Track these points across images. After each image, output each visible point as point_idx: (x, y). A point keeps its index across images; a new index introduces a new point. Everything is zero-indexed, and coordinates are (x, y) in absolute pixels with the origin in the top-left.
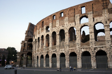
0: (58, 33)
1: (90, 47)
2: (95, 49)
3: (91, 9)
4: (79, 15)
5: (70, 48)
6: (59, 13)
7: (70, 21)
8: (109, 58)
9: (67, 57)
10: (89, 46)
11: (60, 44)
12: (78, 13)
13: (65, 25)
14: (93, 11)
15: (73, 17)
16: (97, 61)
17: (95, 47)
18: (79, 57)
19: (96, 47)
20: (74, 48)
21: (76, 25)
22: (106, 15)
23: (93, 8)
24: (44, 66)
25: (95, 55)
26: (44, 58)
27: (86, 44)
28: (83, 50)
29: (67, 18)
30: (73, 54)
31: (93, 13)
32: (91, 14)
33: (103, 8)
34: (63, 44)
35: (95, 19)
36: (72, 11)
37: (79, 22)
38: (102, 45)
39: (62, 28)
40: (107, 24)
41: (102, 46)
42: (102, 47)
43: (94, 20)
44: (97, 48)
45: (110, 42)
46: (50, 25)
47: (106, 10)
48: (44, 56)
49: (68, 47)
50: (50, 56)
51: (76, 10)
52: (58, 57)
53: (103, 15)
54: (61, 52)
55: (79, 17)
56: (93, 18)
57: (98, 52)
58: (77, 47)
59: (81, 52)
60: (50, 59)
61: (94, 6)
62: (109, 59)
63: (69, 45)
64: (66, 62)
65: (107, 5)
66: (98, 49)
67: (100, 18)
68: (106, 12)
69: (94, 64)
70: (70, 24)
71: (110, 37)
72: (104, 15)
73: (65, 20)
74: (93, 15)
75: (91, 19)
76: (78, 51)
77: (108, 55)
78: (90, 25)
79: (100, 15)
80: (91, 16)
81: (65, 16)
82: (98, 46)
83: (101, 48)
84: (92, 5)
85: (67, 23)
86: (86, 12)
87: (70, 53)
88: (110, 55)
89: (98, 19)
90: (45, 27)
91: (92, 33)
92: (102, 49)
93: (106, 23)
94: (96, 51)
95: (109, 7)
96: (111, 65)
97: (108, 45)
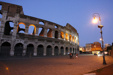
2: (2, 40)
3: (7, 9)
8: (12, 48)
14: (8, 11)
17: (2, 39)
19: (3, 39)
22: (17, 18)
23: (9, 9)
25: (1, 45)
31: (8, 13)
32: (5, 12)
33: (16, 12)
35: (8, 18)
40: (16, 24)
41: (8, 39)
42: (9, 40)
43: (7, 18)
44: (4, 40)
45: (15, 37)
47: (18, 15)
53: (15, 17)
56: (7, 17)
57: (4, 43)
61: (10, 8)
62: (12, 49)
65: (20, 11)
66: (5, 41)
67: (13, 18)
68: (17, 16)
71: (16, 34)
72: (16, 17)
74: (7, 14)
75: (5, 16)
77: (12, 46)
78: (3, 21)
79: (13, 16)
80: (5, 14)
82: (5, 39)
83: (7, 40)
84: (9, 6)
86: (2, 9)
88: (13, 46)
89: (10, 18)
91: (2, 28)
92: (8, 41)
93: (16, 23)
94: (3, 42)
95: (21, 13)
96: (12, 53)
97: (13, 39)
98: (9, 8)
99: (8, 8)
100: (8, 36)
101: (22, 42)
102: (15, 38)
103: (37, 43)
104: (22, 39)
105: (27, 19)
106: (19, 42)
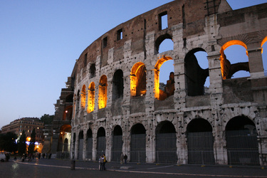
0: (110, 79)
1: (175, 110)
2: (186, 115)
3: (180, 18)
4: (153, 33)
5: (133, 115)
7: (135, 50)
8: (216, 138)
9: (126, 135)
10: (173, 107)
11: (113, 105)
12: (152, 30)
13: (125, 60)
14: (184, 22)
15: (142, 40)
16: (189, 145)
17: (185, 110)
18: (151, 134)
19: (188, 110)
20: (140, 114)
21: (148, 58)
22: (212, 30)
23: (184, 14)
24: (84, 156)
25: (185, 130)
26: (85, 137)
27: (167, 104)
28: (159, 119)
29: (129, 42)
30: (138, 129)
31: (184, 27)
32: (178, 29)
33: (206, 13)
34: (119, 104)
35: (188, 41)
36: (140, 26)
37: (152, 51)
38: (202, 105)
39: (118, 66)
40: (214, 53)
41: (201, 108)
42: (203, 111)
43: (185, 44)
44: (190, 112)
45: (220, 96)
46: (98, 62)
47: (213, 19)
48: (85, 133)
49: (128, 112)
50: (95, 131)
51: (148, 23)
52: (108, 135)
53: (206, 29)
54: (115, 123)
55: (152, 40)
56: (185, 40)
58: (147, 110)
59: (155, 124)
60: (94, 139)
61: (187, 10)
62: (217, 141)
63: (130, 107)
64: (124, 148)
65: (215, 6)
66: (193, 116)
67: (200, 37)
68: (212, 24)
70: (135, 56)
71: (220, 86)
72: (209, 31)
73: (125, 47)
74: (184, 33)
75: (179, 42)
76: (149, 122)
77: (215, 130)
78: (177, 57)
79: (199, 31)
80: (178, 35)
81: (126, 38)
82: (191, 109)
83: (199, 112)
84: (183, 7)
85: (129, 54)
86: (169, 24)
87: (131, 125)
88: (219, 131)
89: (195, 41)
90: (88, 67)
91: (180, 77)
92: (201, 115)
93: (213, 49)
94: (188, 121)
95: (221, 10)
96: (221, 155)
97: (216, 104)
98: (183, 11)
99: (181, 13)
100: (199, 99)
101: (246, 112)
102: (220, 101)
104: (246, 101)
106: (236, 113)
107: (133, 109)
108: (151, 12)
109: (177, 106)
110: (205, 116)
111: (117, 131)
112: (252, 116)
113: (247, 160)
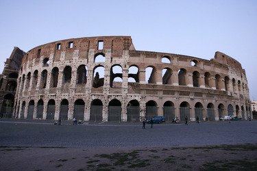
0: (61, 70)
1: (103, 94)
2: (109, 97)
3: (110, 46)
4: (94, 50)
5: (77, 94)
6: (67, 42)
7: (81, 56)
8: (123, 109)
9: (71, 105)
10: (102, 92)
11: (63, 86)
12: (94, 48)
13: (74, 61)
14: (112, 49)
15: (86, 52)
16: (109, 112)
18: (88, 106)
19: (110, 94)
20: (82, 94)
21: (89, 63)
22: (126, 57)
24: (34, 116)
25: (108, 104)
26: (36, 104)
27: (99, 90)
28: (94, 98)
29: (77, 51)
30: (80, 102)
31: (112, 52)
32: (109, 52)
33: (124, 48)
34: (67, 86)
36: (86, 44)
37: (93, 60)
38: (118, 93)
39: (68, 64)
40: (126, 69)
42: (118, 96)
43: (112, 61)
44: (111, 96)
45: (127, 90)
46: (51, 57)
47: (127, 52)
48: (36, 102)
49: (74, 92)
50: (46, 102)
51: (91, 43)
52: (58, 104)
53: (123, 56)
54: (63, 98)
55: (93, 54)
56: (112, 58)
57: (112, 101)
58: (87, 92)
59: (91, 100)
60: (44, 106)
61: (114, 43)
62: (123, 111)
63: (75, 90)
64: (69, 112)
65: (128, 46)
66: (113, 98)
67: (120, 59)
68: (126, 54)
69: (105, 116)
70: (81, 60)
71: (127, 85)
73: (75, 53)
74: (112, 55)
75: (108, 59)
76: (88, 99)
77: (123, 106)
78: (107, 67)
79: (119, 56)
80: (108, 55)
81: (75, 47)
82: (112, 94)
83: (116, 96)
84: (112, 41)
85: (77, 58)
86: (103, 48)
87: (75, 100)
89: (117, 60)
90: (42, 58)
91: (107, 77)
92: (117, 98)
93: (125, 67)
94: (110, 100)
95: (131, 48)
96: (124, 117)
97: (124, 93)
99: (111, 44)
100: (117, 90)
101: (137, 98)
102: (126, 92)
103: (161, 98)
104: (137, 93)
105: (142, 57)
106: (133, 98)
107: (77, 91)
108: (94, 38)
109: (104, 92)
110: (118, 98)
111: (65, 102)
112: (139, 100)
113: (135, 119)
